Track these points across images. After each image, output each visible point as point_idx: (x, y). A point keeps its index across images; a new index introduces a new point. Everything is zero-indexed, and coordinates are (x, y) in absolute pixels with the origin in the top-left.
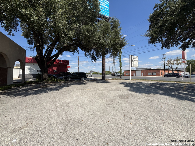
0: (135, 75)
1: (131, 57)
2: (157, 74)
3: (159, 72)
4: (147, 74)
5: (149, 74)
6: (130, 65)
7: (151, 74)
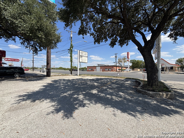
0: (96, 70)
1: (79, 53)
2: (111, 70)
3: (113, 68)
4: (105, 70)
5: (106, 70)
6: (78, 60)
7: (107, 70)
